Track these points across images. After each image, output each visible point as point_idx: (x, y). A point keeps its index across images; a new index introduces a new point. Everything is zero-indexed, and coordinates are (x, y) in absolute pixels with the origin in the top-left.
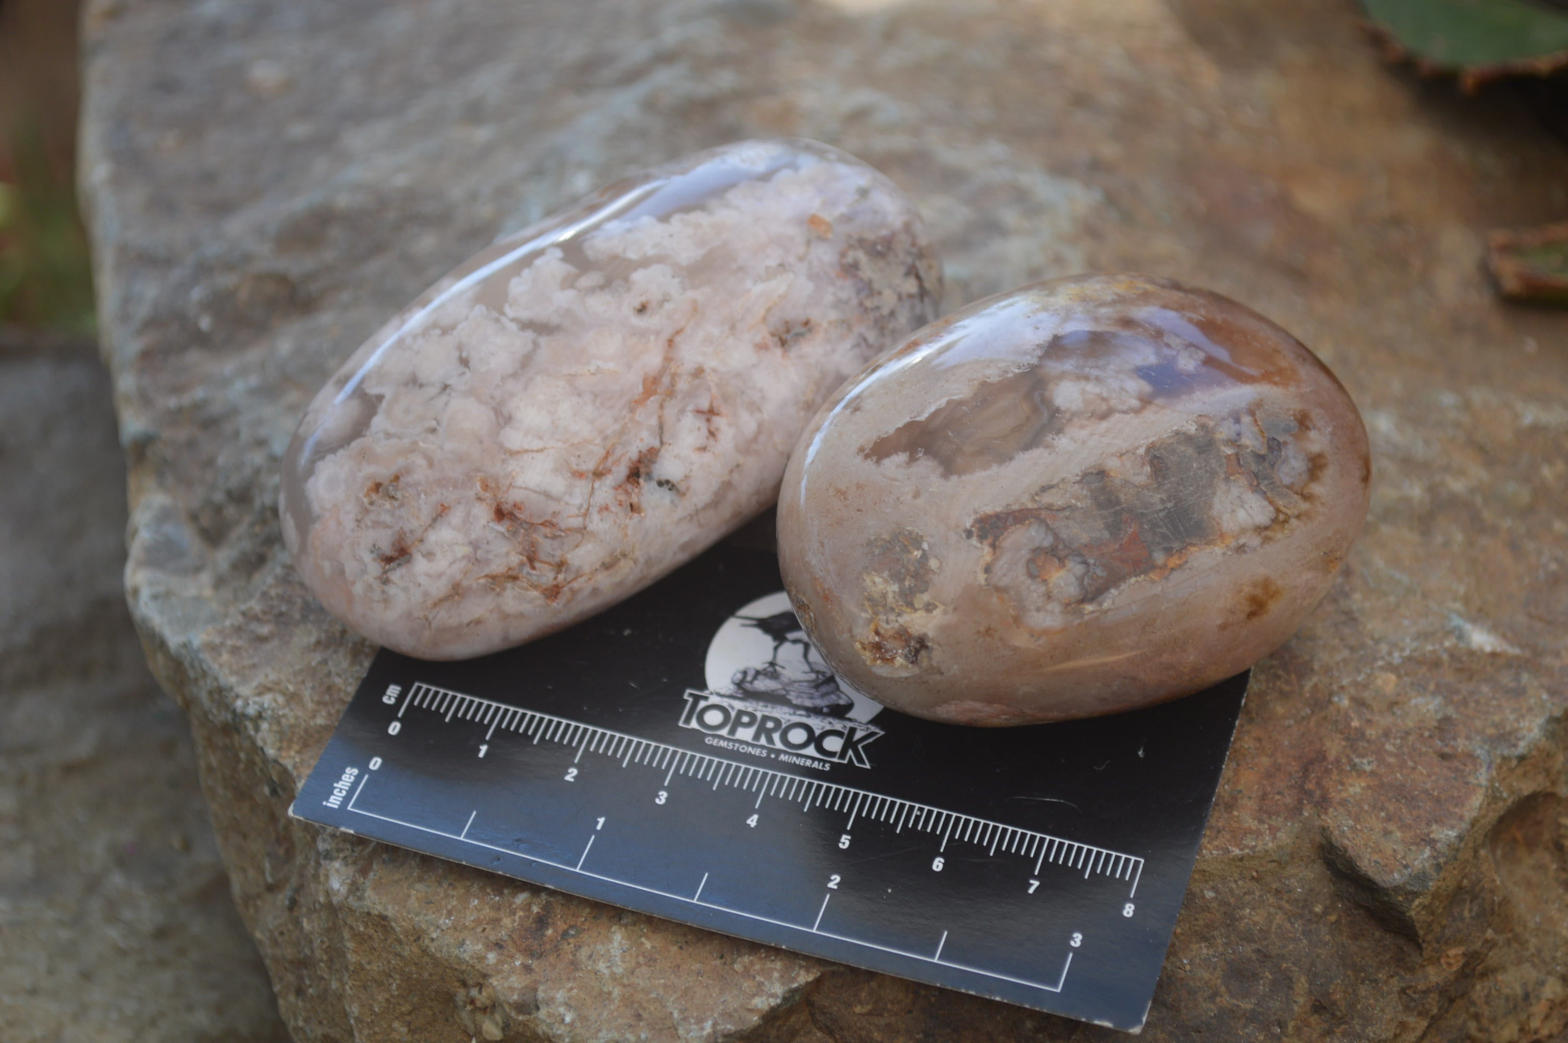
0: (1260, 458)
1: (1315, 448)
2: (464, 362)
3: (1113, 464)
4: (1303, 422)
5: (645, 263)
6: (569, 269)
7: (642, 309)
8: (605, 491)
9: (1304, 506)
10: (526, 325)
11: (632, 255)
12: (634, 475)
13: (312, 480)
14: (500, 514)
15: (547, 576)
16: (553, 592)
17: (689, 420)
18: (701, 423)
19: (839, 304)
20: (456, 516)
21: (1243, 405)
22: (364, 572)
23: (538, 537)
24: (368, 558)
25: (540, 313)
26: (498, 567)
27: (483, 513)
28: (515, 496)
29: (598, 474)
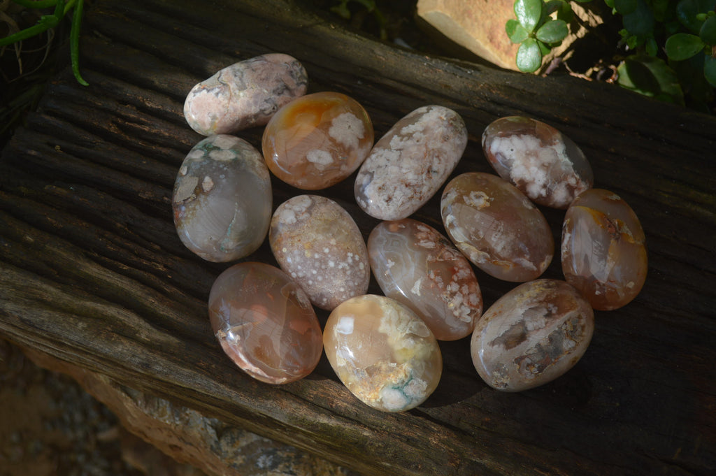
0: (572, 332)
1: (582, 324)
2: (388, 160)
3: (541, 342)
4: (579, 317)
5: (414, 133)
6: (400, 138)
7: (418, 141)
8: (424, 176)
9: (582, 338)
10: (397, 150)
11: (411, 132)
12: (429, 172)
13: (365, 192)
14: (406, 186)
15: (418, 195)
16: (420, 198)
17: (435, 159)
18: (437, 159)
19: (452, 131)
20: (398, 189)
21: (567, 319)
22: (383, 205)
23: (415, 188)
24: (383, 202)
25: (399, 147)
26: (410, 196)
27: (403, 186)
28: (409, 181)
29: (422, 173)
